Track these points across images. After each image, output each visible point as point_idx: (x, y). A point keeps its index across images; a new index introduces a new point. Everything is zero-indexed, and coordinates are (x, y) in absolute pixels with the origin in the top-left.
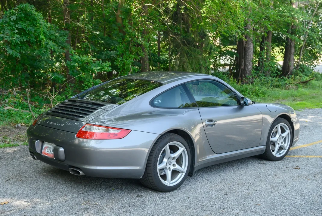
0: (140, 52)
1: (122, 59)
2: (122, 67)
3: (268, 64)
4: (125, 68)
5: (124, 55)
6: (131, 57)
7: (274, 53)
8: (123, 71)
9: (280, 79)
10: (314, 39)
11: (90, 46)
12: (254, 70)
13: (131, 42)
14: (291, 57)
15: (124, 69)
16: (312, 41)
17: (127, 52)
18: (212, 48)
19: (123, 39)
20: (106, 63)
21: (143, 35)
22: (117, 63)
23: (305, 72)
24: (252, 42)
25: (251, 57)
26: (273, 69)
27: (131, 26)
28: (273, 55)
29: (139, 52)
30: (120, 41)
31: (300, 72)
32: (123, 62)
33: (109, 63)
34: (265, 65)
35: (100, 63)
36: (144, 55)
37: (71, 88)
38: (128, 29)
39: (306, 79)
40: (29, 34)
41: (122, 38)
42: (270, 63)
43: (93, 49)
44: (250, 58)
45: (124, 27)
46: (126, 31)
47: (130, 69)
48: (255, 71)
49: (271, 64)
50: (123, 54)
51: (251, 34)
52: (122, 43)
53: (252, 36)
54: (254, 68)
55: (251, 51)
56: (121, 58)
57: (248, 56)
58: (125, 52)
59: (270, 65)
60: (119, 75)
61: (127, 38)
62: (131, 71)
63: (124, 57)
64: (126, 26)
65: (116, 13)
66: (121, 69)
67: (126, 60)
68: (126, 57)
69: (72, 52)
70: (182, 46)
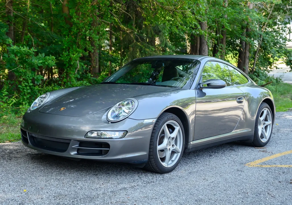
0: (89, 46)
1: (68, 54)
2: (69, 63)
4: (72, 63)
5: (71, 49)
6: (79, 51)
8: (69, 68)
10: (269, 43)
11: (33, 39)
13: (78, 35)
14: (246, 61)
15: (71, 65)
16: (267, 45)
17: (74, 46)
18: (167, 45)
19: (70, 31)
20: (50, 56)
21: (92, 27)
22: (62, 58)
23: (260, 76)
27: (78, 17)
29: (87, 46)
30: (66, 33)
31: (255, 76)
32: (69, 57)
33: (53, 57)
35: (42, 56)
36: (93, 49)
37: (10, 86)
38: (75, 20)
39: (262, 84)
41: (68, 31)
43: (36, 42)
45: (71, 17)
46: (73, 22)
47: (78, 65)
50: (69, 48)
51: (206, 36)
52: (68, 35)
53: (207, 38)
56: (68, 52)
58: (72, 46)
60: (65, 71)
61: (75, 30)
62: (79, 67)
63: (70, 52)
64: (73, 16)
65: (62, 2)
66: (68, 65)
67: (72, 54)
68: (73, 52)
69: (10, 42)
70: (135, 41)
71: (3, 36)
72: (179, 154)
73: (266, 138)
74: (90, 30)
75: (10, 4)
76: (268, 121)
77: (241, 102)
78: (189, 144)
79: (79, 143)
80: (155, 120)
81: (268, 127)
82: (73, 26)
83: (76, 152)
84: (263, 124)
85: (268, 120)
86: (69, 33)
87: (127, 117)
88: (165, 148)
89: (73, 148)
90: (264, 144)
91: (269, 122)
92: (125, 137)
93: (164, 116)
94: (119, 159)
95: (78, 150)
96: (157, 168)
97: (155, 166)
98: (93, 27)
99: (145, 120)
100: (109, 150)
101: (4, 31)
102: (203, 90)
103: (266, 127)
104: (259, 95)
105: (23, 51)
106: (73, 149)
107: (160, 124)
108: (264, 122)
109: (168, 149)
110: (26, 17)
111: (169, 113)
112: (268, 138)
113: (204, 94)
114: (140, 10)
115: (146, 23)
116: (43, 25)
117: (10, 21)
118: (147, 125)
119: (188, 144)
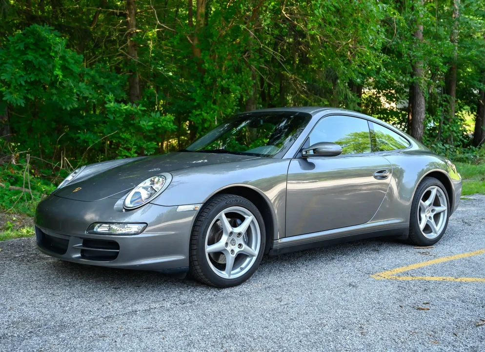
2: (202, 125)
3: (449, 127)
5: (204, 106)
6: (214, 109)
7: (462, 114)
9: (466, 149)
11: (156, 94)
12: (426, 137)
17: (208, 102)
19: (202, 81)
20: (166, 116)
24: (423, 95)
25: (422, 117)
26: (455, 135)
27: (213, 61)
28: (460, 117)
32: (201, 118)
33: (171, 116)
34: (444, 129)
35: (156, 116)
40: (39, 69)
42: (450, 126)
44: (420, 119)
45: (202, 62)
46: (204, 68)
48: (428, 137)
49: (453, 128)
53: (422, 85)
54: (426, 133)
55: (422, 108)
57: (417, 116)
58: (206, 102)
59: (451, 128)
61: (208, 80)
63: (203, 109)
64: (205, 61)
65: (191, 42)
66: (200, 128)
67: (206, 113)
68: (206, 109)
69: (110, 98)
70: (298, 93)
71: (116, 91)
72: (254, 258)
73: (436, 232)
74: (228, 78)
75: (133, 48)
76: (440, 206)
77: (384, 177)
78: (274, 244)
79: (82, 240)
80: (199, 207)
81: (442, 215)
82: (206, 73)
83: (79, 255)
84: (430, 211)
85: (442, 205)
86: (202, 84)
87: (149, 203)
88: (223, 249)
89: (74, 248)
90: (429, 241)
91: (444, 207)
92: (144, 232)
93: (220, 200)
94: (136, 265)
95: (82, 252)
96: (207, 280)
97: (204, 277)
98: (234, 75)
99: (180, 207)
100: (118, 252)
101: (116, 84)
102: (308, 159)
103: (437, 217)
104: (426, 166)
105: (125, 109)
106: (76, 250)
107: (211, 213)
108: (432, 207)
109: (230, 252)
110: (147, 64)
111: (231, 196)
112: (439, 232)
113: (312, 166)
114: (304, 48)
115: (313, 66)
116: (171, 74)
117: (133, 71)
118: (185, 214)
119: (273, 242)
